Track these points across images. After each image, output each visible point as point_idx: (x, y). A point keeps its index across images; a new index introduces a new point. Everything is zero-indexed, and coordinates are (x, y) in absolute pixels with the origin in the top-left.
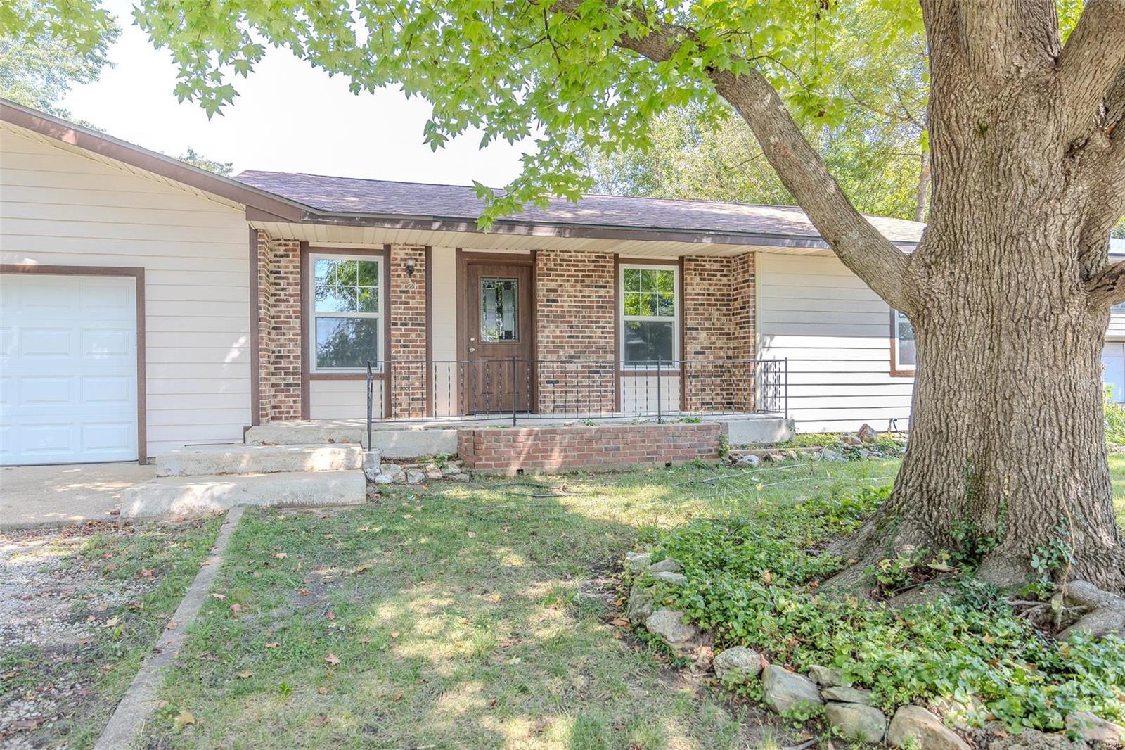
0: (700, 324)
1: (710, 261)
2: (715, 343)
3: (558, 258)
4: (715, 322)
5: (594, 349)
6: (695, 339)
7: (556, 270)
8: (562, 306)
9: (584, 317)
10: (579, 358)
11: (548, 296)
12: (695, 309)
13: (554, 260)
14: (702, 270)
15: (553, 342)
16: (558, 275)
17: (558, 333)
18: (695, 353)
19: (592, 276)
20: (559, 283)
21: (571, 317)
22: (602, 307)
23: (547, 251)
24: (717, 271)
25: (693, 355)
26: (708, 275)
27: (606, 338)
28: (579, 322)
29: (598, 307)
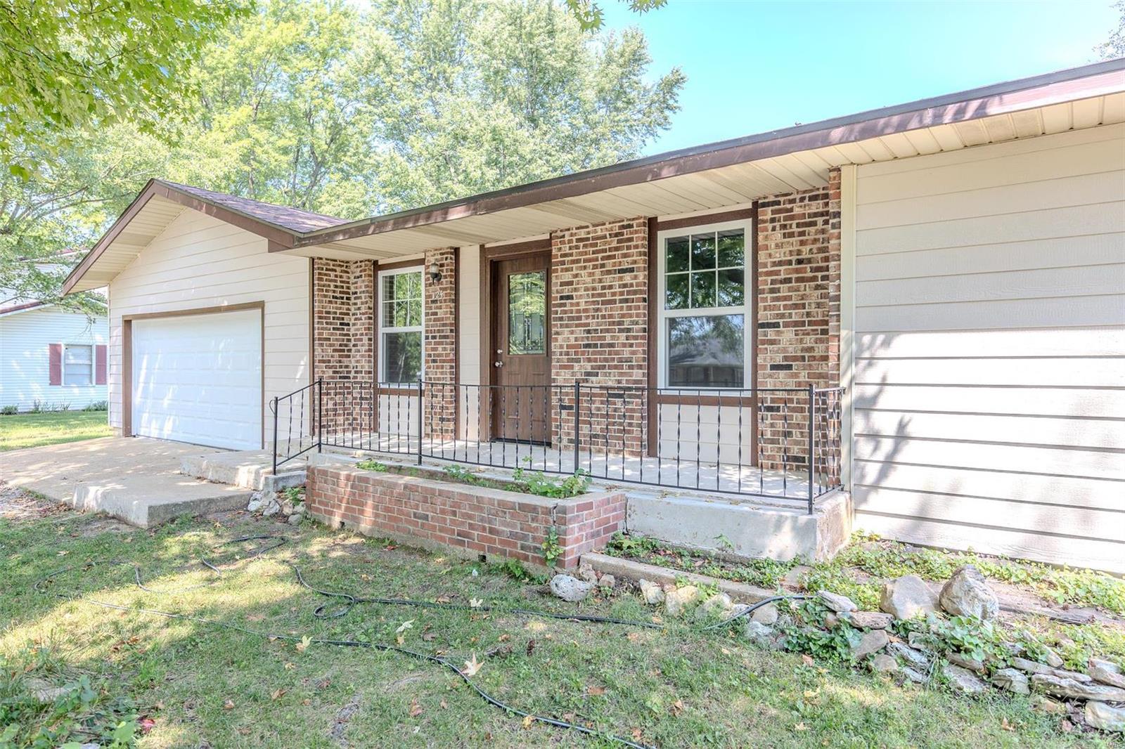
0: (783, 316)
1: (802, 199)
2: (811, 349)
3: (574, 238)
4: (813, 310)
5: (616, 363)
6: (772, 342)
7: (571, 255)
8: (578, 304)
9: (604, 317)
10: (597, 375)
11: (562, 291)
12: (772, 291)
13: (570, 241)
14: (786, 219)
15: (567, 354)
16: (573, 262)
17: (573, 342)
18: (774, 367)
19: (613, 257)
20: (575, 272)
21: (587, 317)
22: (626, 301)
23: (561, 231)
24: (816, 215)
25: (768, 371)
26: (798, 225)
27: (631, 345)
28: (598, 324)
29: (621, 301)
